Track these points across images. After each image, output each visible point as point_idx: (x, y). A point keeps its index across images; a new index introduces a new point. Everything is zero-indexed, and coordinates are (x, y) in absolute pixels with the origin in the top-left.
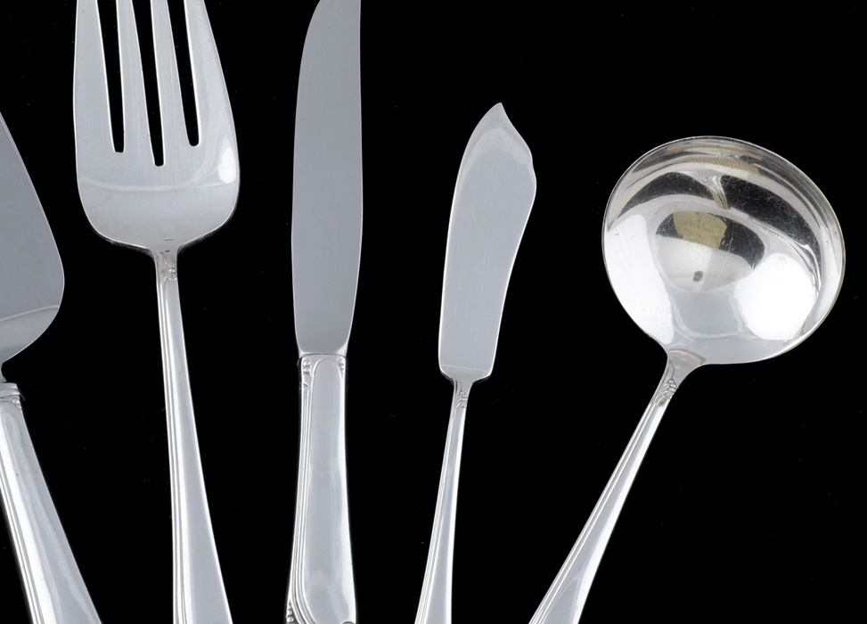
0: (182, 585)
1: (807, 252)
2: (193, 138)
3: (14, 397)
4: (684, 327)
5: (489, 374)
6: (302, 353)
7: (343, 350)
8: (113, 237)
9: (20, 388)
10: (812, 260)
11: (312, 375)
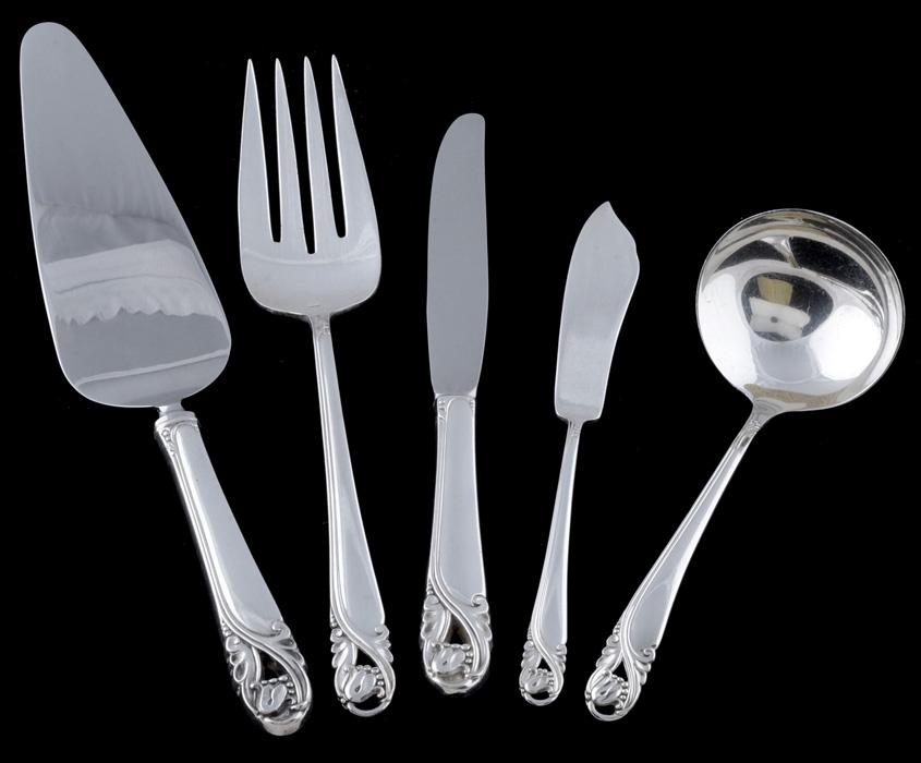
0: (338, 561)
1: (867, 297)
2: (341, 232)
3: (193, 422)
4: (765, 374)
5: (599, 417)
6: (437, 395)
7: (474, 393)
8: (272, 308)
9: (197, 416)
10: (874, 303)
11: (447, 410)
